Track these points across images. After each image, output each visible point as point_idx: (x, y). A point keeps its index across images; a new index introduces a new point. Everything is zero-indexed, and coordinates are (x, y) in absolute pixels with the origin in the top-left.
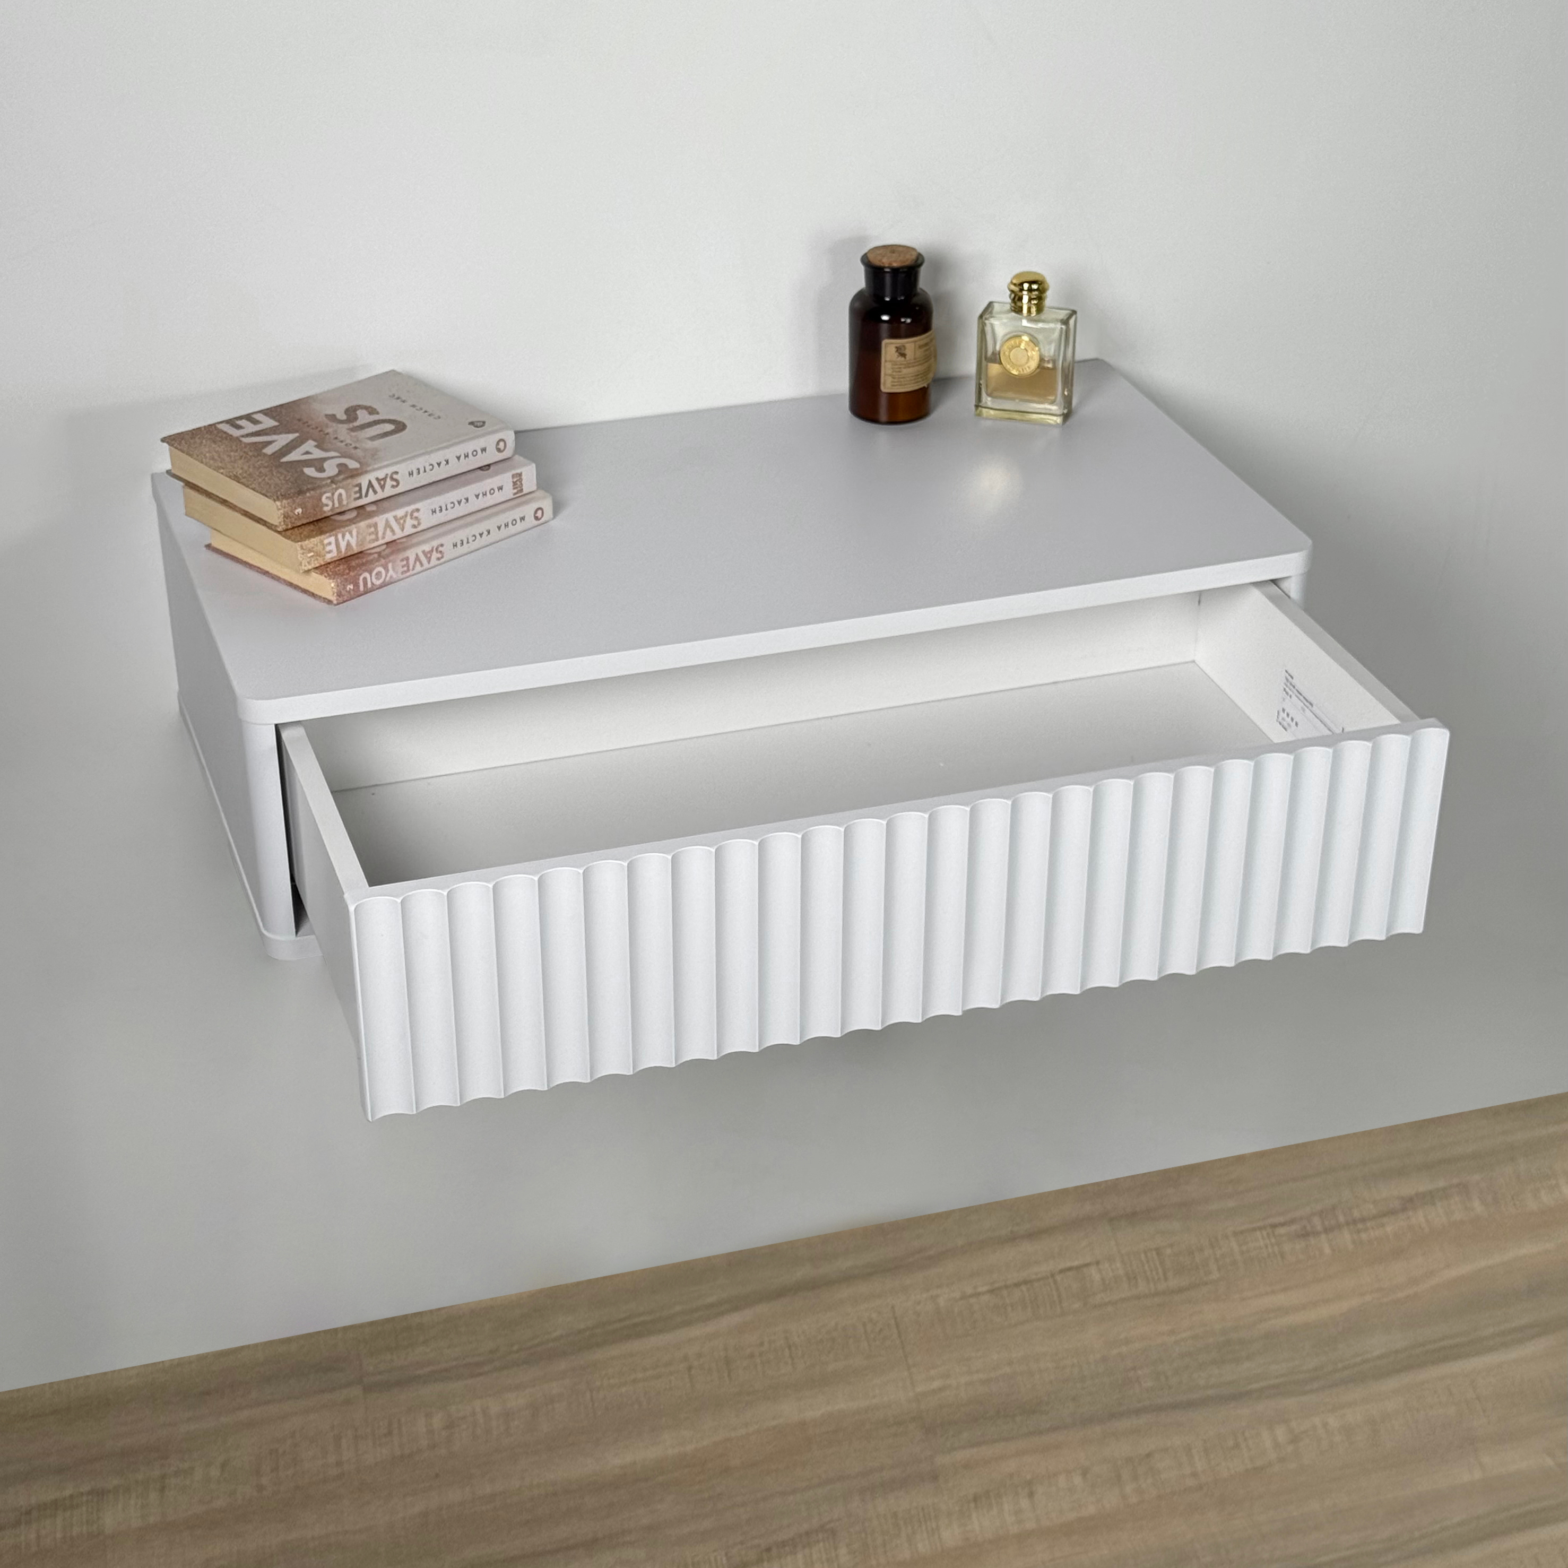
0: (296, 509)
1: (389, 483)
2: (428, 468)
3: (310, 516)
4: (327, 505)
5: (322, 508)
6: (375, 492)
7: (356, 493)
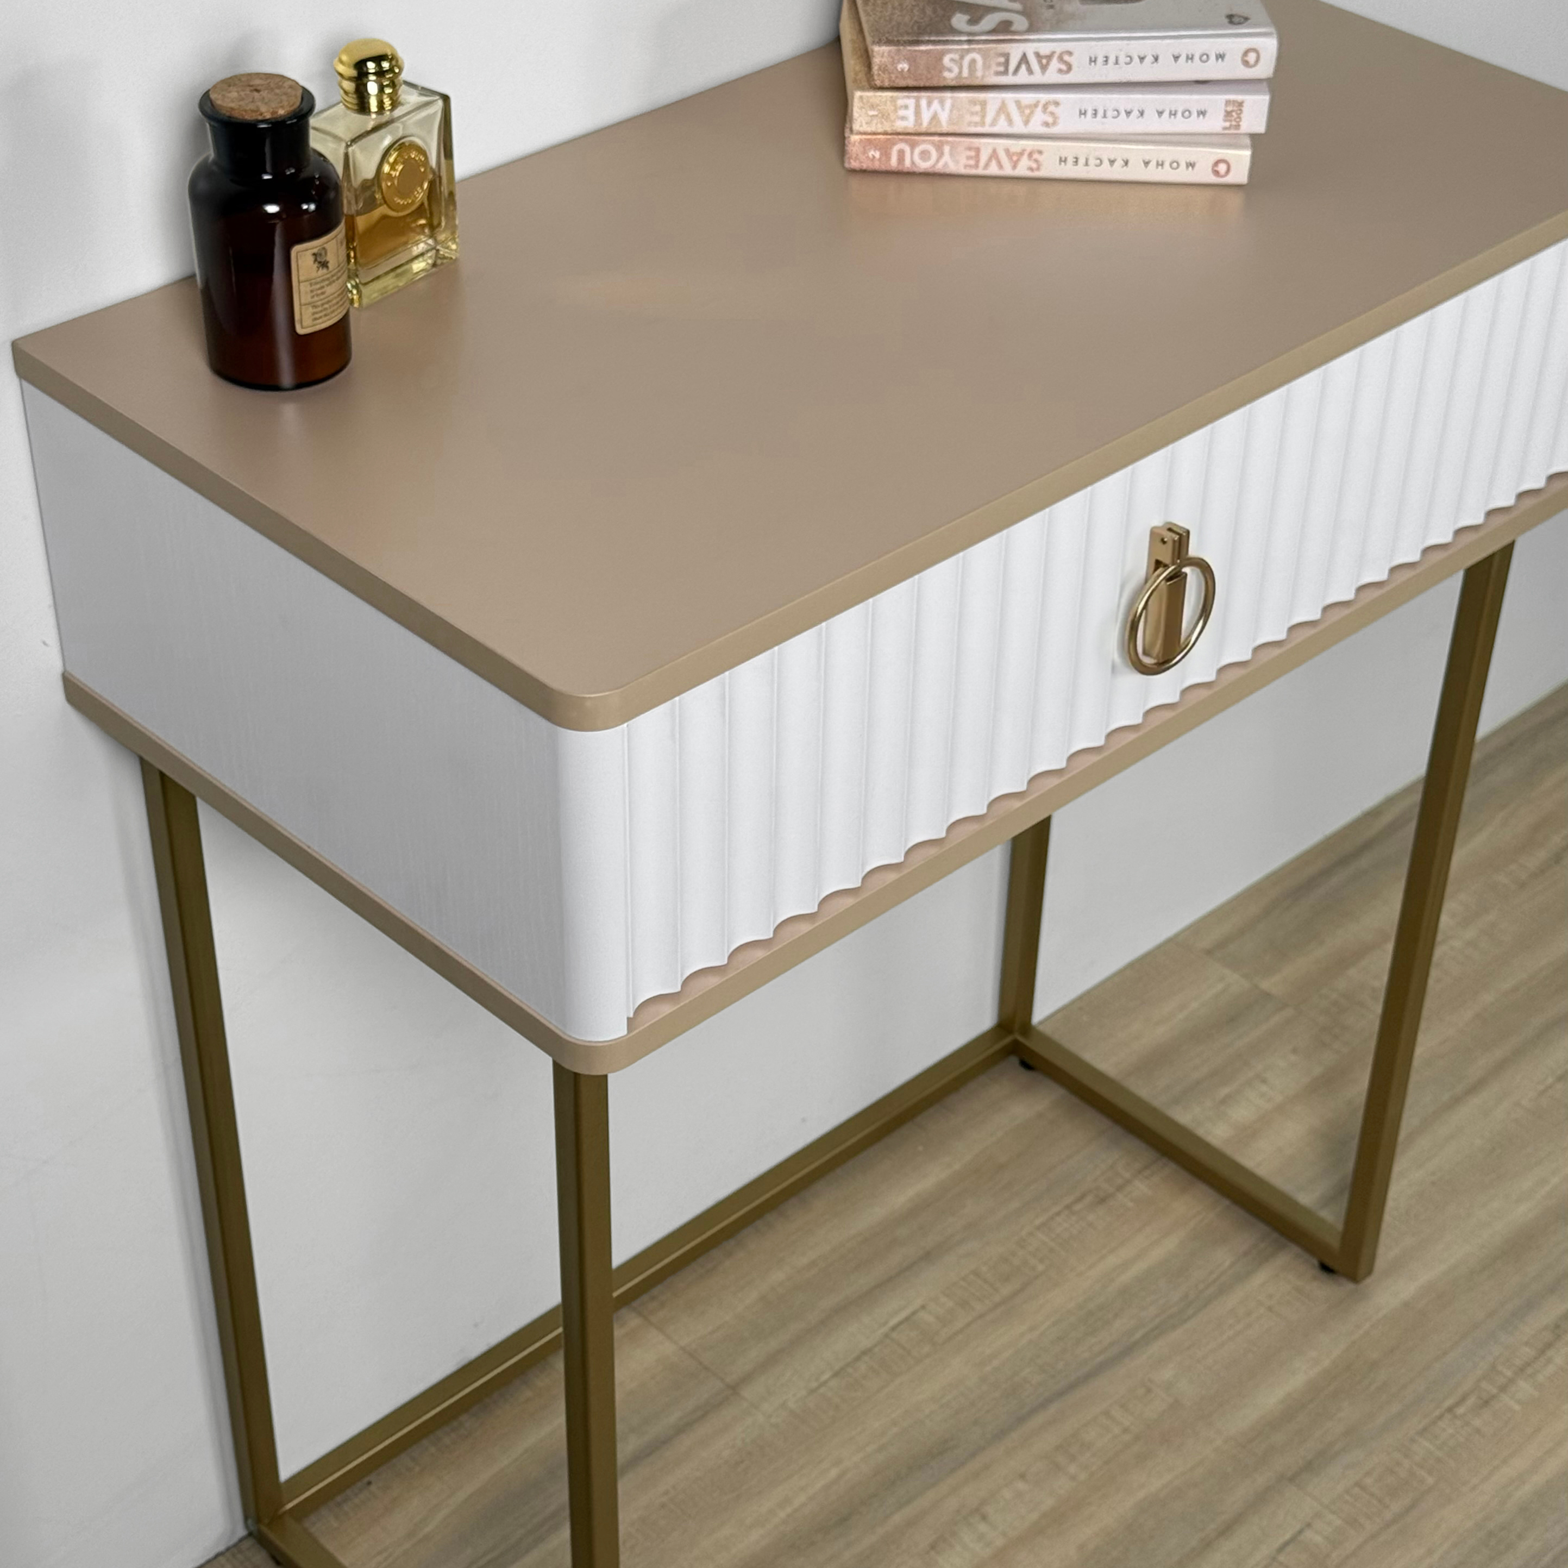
0: (899, 62)
1: (1055, 64)
2: (1122, 59)
3: (921, 79)
4: (950, 70)
5: (941, 72)
6: (1030, 71)
7: (999, 64)
